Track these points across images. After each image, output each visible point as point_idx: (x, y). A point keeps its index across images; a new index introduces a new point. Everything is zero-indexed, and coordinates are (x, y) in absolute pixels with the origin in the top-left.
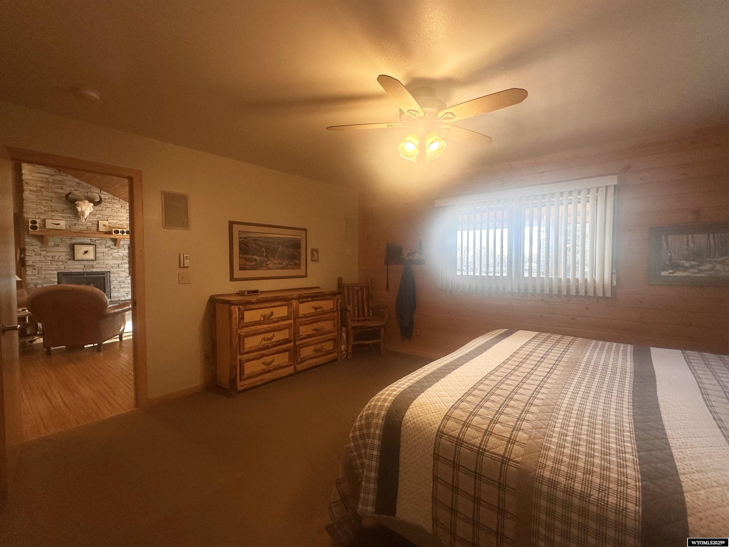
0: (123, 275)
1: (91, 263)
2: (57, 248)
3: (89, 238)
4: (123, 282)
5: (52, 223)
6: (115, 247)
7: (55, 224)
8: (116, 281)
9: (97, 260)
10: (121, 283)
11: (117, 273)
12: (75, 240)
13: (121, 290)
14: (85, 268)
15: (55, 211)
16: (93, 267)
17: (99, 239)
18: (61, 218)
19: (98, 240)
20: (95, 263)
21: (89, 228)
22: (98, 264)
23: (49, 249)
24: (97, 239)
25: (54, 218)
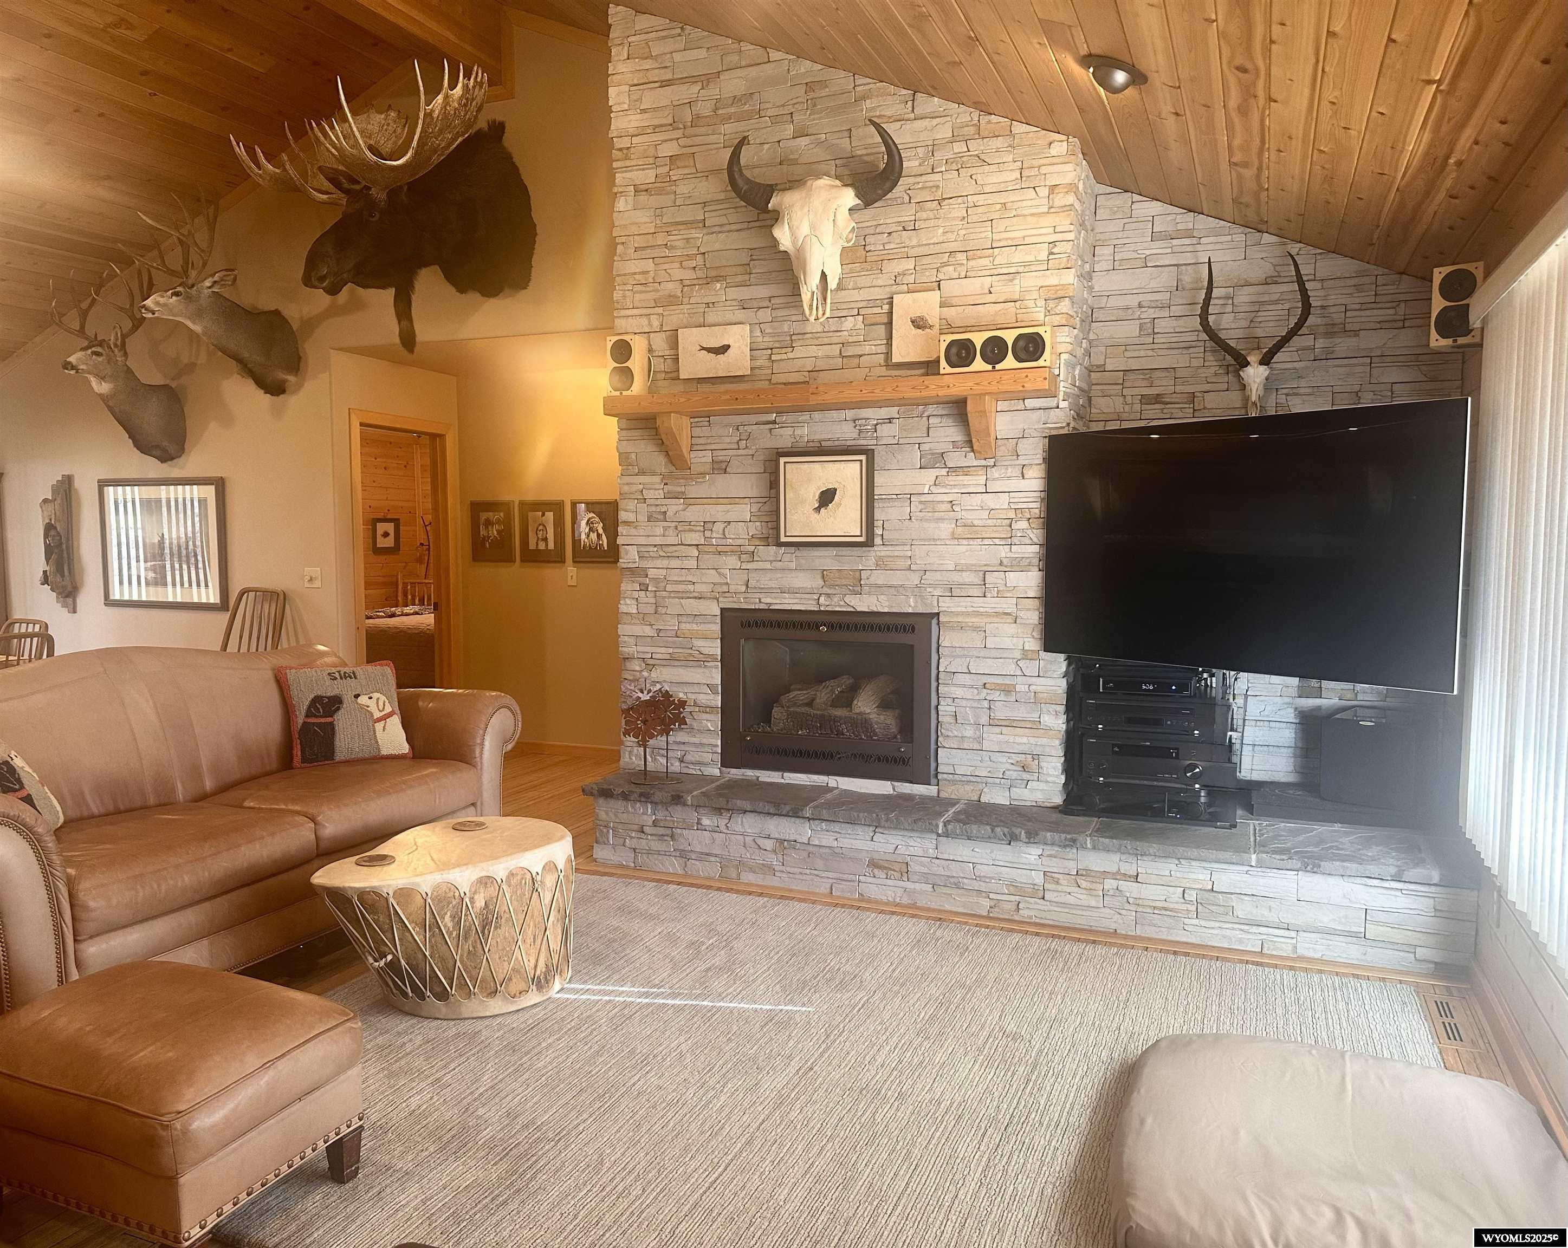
0: (1007, 643)
1: (850, 561)
2: (721, 479)
3: (850, 414)
4: (1008, 690)
5: (703, 349)
6: (971, 460)
7: (709, 350)
8: (966, 679)
9: (878, 541)
10: (996, 695)
11: (976, 629)
12: (789, 431)
13: (993, 738)
14: (826, 590)
15: (718, 278)
16: (857, 586)
17: (893, 412)
18: (740, 315)
19: (890, 420)
20: (869, 558)
21: (851, 351)
22: (881, 565)
23: (694, 490)
24: (884, 412)
25: (711, 318)
